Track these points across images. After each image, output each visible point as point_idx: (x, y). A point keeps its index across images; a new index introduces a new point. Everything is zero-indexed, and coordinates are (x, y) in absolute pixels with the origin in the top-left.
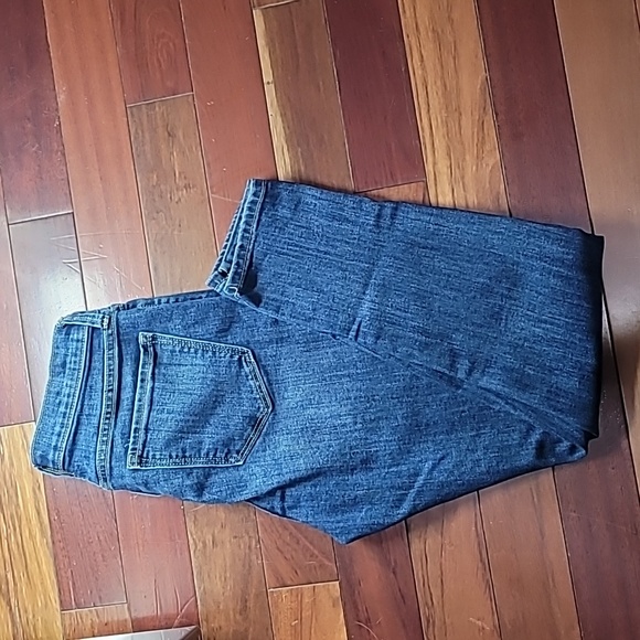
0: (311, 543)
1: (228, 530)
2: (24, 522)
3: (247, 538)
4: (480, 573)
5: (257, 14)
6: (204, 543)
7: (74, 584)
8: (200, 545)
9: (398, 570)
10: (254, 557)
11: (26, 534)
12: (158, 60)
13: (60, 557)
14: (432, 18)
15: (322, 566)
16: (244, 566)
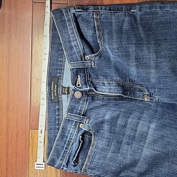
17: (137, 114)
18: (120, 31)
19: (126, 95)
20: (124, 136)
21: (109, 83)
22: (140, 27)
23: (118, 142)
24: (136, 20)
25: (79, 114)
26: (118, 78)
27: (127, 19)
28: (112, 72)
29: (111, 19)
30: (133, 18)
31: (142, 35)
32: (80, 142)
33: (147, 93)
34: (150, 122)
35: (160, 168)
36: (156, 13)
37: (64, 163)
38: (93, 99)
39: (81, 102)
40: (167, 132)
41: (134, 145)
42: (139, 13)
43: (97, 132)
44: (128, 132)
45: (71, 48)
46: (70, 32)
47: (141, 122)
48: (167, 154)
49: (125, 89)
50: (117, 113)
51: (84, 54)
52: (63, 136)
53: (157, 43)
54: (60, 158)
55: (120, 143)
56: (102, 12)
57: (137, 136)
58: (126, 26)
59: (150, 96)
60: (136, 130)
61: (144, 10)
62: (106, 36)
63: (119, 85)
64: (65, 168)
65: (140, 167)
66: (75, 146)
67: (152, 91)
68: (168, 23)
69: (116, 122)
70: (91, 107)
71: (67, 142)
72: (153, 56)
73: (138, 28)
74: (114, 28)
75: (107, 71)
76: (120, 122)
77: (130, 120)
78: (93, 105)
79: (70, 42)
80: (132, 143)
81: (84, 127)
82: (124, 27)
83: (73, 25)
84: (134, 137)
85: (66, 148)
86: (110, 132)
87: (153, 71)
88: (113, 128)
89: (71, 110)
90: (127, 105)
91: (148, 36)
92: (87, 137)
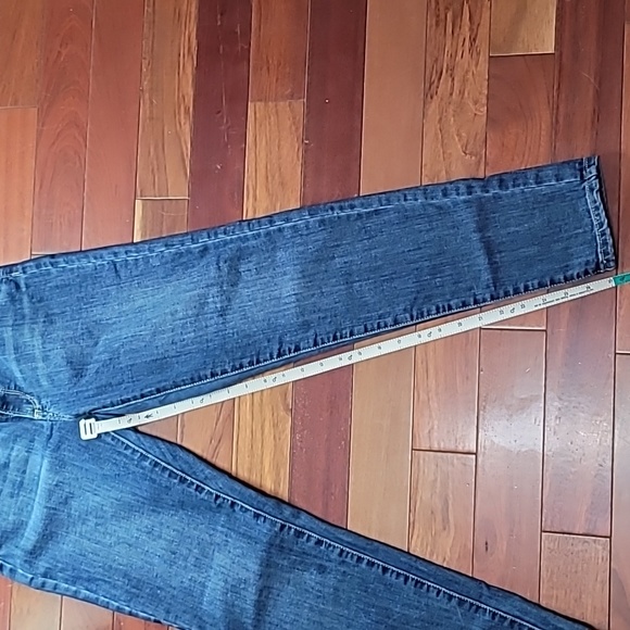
17: (25, 442)
19: (7, 409)
22: (26, 299)
24: (18, 286)
27: (4, 287)
30: (13, 285)
31: (27, 311)
33: (38, 406)
34: (43, 458)
35: (61, 545)
36: (49, 274)
40: (68, 474)
41: (21, 498)
42: (24, 276)
44: (13, 475)
47: (32, 457)
49: (5, 402)
57: (26, 481)
58: (2, 298)
59: (43, 410)
60: (24, 472)
61: (29, 271)
65: (28, 540)
67: (44, 402)
68: (66, 286)
73: (21, 300)
77: (14, 454)
80: (18, 494)
84: (22, 483)
90: (11, 428)
91: (35, 311)
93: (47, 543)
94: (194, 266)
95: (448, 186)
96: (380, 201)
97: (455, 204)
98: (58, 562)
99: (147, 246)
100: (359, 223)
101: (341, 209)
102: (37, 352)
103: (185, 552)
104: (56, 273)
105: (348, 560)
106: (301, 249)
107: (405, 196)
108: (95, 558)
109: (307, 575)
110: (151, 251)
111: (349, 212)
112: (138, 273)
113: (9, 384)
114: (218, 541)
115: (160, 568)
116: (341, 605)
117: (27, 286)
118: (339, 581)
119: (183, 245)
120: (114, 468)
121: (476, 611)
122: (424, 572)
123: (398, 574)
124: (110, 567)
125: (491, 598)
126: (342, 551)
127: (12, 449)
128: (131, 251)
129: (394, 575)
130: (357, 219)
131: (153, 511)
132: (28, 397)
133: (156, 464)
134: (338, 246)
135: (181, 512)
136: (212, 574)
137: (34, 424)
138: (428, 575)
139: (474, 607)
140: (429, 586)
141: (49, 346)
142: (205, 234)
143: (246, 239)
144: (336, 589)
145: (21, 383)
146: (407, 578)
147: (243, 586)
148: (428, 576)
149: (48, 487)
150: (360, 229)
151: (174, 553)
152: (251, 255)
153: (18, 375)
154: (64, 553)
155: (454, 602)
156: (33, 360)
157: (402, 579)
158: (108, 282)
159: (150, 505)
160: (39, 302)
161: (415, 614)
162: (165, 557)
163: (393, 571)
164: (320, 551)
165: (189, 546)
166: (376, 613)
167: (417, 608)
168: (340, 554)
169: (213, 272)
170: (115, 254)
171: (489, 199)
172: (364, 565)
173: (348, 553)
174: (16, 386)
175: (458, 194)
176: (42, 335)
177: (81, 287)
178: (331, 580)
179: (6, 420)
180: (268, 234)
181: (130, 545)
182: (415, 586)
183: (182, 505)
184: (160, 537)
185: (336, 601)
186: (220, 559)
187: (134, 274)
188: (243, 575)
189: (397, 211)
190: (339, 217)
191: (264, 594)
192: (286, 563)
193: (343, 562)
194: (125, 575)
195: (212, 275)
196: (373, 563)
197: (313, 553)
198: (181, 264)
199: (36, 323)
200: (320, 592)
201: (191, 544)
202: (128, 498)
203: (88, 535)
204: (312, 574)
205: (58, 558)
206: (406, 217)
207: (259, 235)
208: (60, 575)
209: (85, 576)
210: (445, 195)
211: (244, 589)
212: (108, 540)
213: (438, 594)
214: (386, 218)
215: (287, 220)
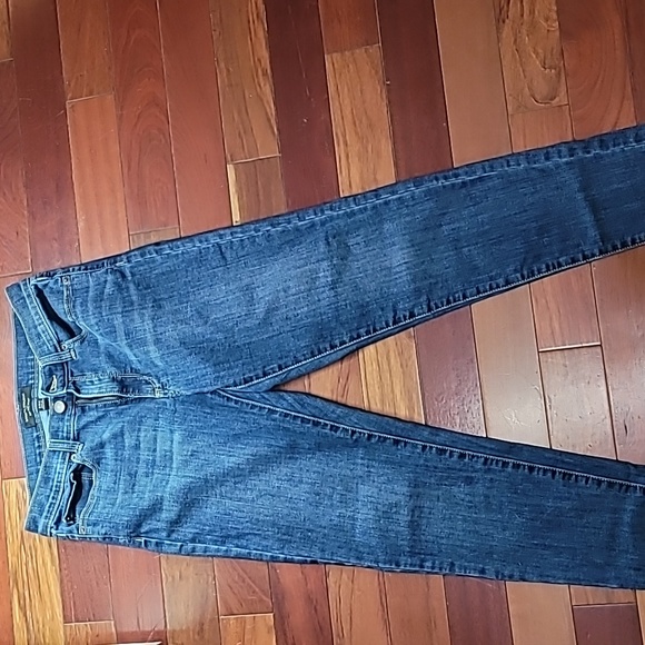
0: (253, 582)
1: (191, 569)
2: (39, 552)
3: (205, 576)
4: (380, 613)
5: (230, 168)
6: (173, 577)
7: (74, 603)
8: (170, 579)
9: (318, 607)
10: (210, 591)
11: (40, 562)
12: (155, 200)
13: (65, 581)
14: (361, 178)
15: (261, 600)
16: (202, 596)
17: (150, 422)
18: (99, 297)
19: (127, 392)
20: (138, 463)
21: (100, 380)
22: (132, 286)
23: (130, 474)
24: (123, 276)
25: (68, 439)
26: (113, 370)
27: (110, 277)
28: (102, 362)
29: (88, 281)
30: (118, 274)
31: (134, 298)
32: (72, 484)
33: (158, 385)
34: (172, 432)
35: (204, 509)
36: (154, 262)
37: (51, 523)
38: (83, 410)
39: (66, 417)
40: (200, 442)
41: (156, 476)
42: (128, 265)
43: (98, 464)
44: (144, 455)
45: (39, 335)
46: (33, 313)
47: (160, 434)
48: (206, 481)
49: (123, 386)
50: (120, 425)
51: (59, 342)
52: (46, 480)
53: (158, 305)
54: (45, 514)
55: (133, 475)
56: (73, 274)
57: (158, 459)
58: (109, 289)
59: (164, 389)
60: (155, 450)
61: (134, 260)
62: (78, 309)
63: (114, 380)
64: (54, 532)
65: (169, 512)
66: (67, 493)
67: (164, 380)
68: (171, 271)
69: (123, 441)
70: (82, 423)
71: (54, 489)
72: (148, 325)
73: (128, 288)
74: (91, 294)
75: (94, 361)
76: (128, 441)
77: (142, 434)
78: (85, 420)
79: (36, 327)
81: (76, 460)
82: (106, 291)
83: (36, 302)
84: (154, 461)
85: (53, 498)
86: (116, 460)
87: (152, 348)
88: (120, 452)
89: (55, 435)
90: (134, 410)
91: (143, 297)
92: (85, 475)
93: (190, 510)
94: (301, 243)
95: (550, 149)
96: (483, 168)
97: (558, 166)
98: (205, 525)
99: (253, 227)
100: (464, 191)
101: (446, 178)
102: (148, 335)
103: (328, 491)
104: (160, 261)
105: (494, 466)
106: (408, 219)
107: (508, 162)
108: (240, 514)
109: (455, 489)
110: (257, 230)
111: (453, 180)
112: (244, 253)
113: (125, 368)
114: (360, 473)
115: (307, 512)
116: (494, 510)
117: (133, 275)
118: (488, 488)
119: (289, 223)
120: (245, 426)
121: (626, 491)
122: (570, 463)
123: (545, 471)
124: (257, 519)
125: (639, 476)
126: (486, 459)
127: (139, 430)
128: (236, 233)
129: (541, 473)
130: (461, 187)
131: (290, 458)
132: (146, 378)
133: (286, 415)
134: (445, 214)
135: (318, 453)
136: (360, 507)
137: (157, 403)
138: (575, 465)
139: (624, 488)
140: (577, 476)
141: (160, 330)
142: (311, 211)
143: (353, 213)
144: (487, 497)
145: (136, 366)
146: (554, 473)
147: (394, 510)
148: (574, 467)
149: (184, 458)
150: (465, 196)
151: (318, 494)
152: (358, 229)
153: (133, 358)
154: (208, 516)
155: (604, 486)
156: (144, 343)
157: (549, 474)
158: (214, 264)
159: (287, 453)
160: (146, 289)
161: (567, 505)
162: (311, 500)
163: (539, 469)
164: (465, 464)
165: (332, 485)
166: (530, 512)
167: (569, 499)
168: (485, 463)
169: (322, 247)
170: (221, 236)
171: (591, 159)
172: (510, 469)
173: (492, 460)
174: (132, 369)
175: (560, 157)
176: (153, 319)
177: (187, 271)
178: (480, 489)
179: (126, 403)
180: (374, 207)
181: (273, 496)
182: (563, 478)
183: (319, 447)
184: (301, 482)
185: (488, 507)
186: (365, 490)
187: (241, 254)
188: (394, 499)
189: (500, 176)
190: (444, 187)
191: (417, 513)
192: (433, 481)
193: (489, 469)
194: (274, 524)
195: (322, 250)
196: (519, 465)
197: (458, 467)
198: (287, 242)
199: (145, 308)
200: (471, 502)
201: (333, 482)
202: (264, 450)
203: (229, 495)
204: (460, 486)
205: (204, 521)
206: (510, 182)
207: (365, 209)
208: (209, 537)
209: (234, 533)
210: (547, 159)
211: (395, 513)
212: (249, 495)
213: (587, 482)
214: (490, 184)
215: (393, 193)
